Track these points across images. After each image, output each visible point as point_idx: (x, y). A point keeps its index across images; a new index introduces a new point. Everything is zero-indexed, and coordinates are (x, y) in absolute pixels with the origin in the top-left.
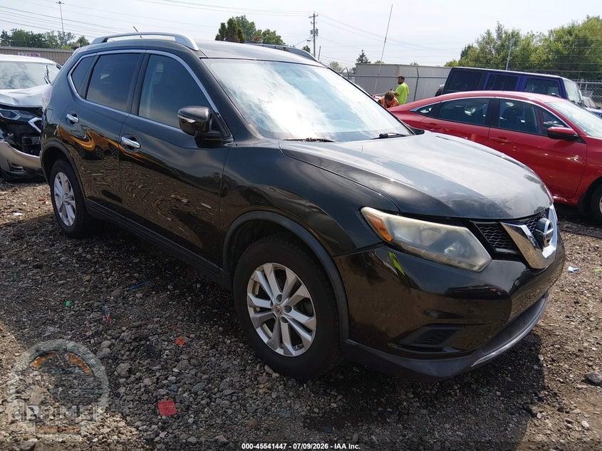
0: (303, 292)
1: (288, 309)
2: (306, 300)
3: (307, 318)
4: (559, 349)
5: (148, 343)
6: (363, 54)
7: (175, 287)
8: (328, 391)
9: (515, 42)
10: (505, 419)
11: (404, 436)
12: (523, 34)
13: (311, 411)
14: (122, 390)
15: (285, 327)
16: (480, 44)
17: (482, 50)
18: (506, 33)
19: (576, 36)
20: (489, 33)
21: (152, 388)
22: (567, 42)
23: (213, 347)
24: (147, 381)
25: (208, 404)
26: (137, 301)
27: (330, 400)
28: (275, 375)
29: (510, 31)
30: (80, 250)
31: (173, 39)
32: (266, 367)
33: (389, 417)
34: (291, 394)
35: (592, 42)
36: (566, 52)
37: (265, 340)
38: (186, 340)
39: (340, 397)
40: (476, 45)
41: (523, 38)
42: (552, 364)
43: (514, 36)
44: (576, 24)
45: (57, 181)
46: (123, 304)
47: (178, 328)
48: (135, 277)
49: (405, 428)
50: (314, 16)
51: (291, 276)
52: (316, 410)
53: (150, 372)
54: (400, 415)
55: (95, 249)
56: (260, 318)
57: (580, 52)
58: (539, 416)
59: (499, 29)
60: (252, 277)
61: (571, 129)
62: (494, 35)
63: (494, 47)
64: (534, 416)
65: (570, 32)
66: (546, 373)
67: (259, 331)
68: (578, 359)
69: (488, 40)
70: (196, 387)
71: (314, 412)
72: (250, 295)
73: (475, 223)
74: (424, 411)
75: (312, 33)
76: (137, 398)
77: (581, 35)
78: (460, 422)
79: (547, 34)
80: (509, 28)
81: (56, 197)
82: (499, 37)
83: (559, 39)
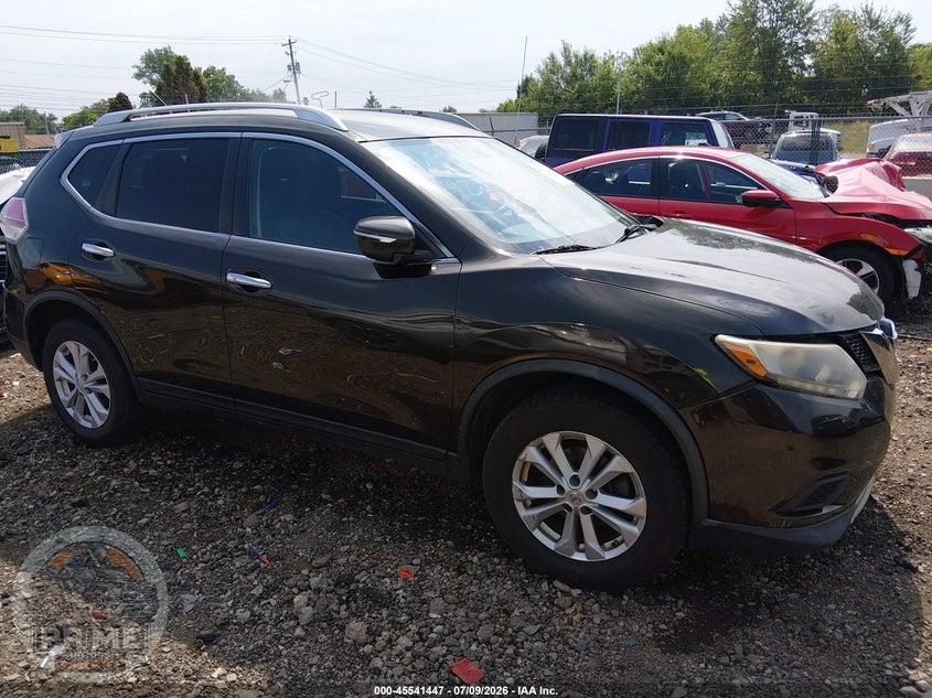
0: (619, 464)
1: (592, 493)
2: (625, 476)
3: (629, 501)
4: (886, 482)
5: (361, 586)
6: (372, 98)
7: (335, 496)
8: (660, 597)
9: (590, 70)
10: (887, 582)
11: (792, 632)
12: (600, 55)
13: (656, 629)
14: (378, 663)
15: (586, 521)
16: (542, 74)
17: (547, 82)
18: (576, 56)
19: (670, 54)
20: (552, 58)
21: (419, 648)
22: (659, 64)
23: (460, 573)
24: (404, 641)
25: (517, 653)
26: (291, 526)
27: (671, 609)
28: (576, 592)
29: (581, 53)
30: (132, 464)
31: (292, 114)
32: (558, 584)
33: (758, 613)
34: (615, 613)
35: (692, 61)
36: (659, 78)
37: (551, 545)
38: (414, 570)
39: (681, 602)
40: (536, 76)
41: (600, 61)
42: (891, 504)
43: (587, 61)
44: (668, 38)
45: (59, 356)
46: (273, 536)
47: (388, 554)
48: (256, 491)
49: (786, 622)
50: (290, 43)
51: (596, 446)
52: (663, 627)
53: (399, 627)
54: (770, 607)
55: (154, 458)
56: (539, 515)
57: (678, 78)
58: (921, 569)
59: (566, 50)
60: (522, 457)
61: (769, 192)
62: (561, 60)
63: (562, 77)
64: (915, 570)
65: (661, 50)
66: (892, 516)
67: (537, 534)
68: (914, 491)
69: (552, 67)
70: (482, 633)
71: (662, 631)
72: (516, 483)
73: (843, 336)
74: (794, 596)
75: (290, 69)
76: (409, 668)
77: (676, 52)
78: (842, 598)
79: (631, 54)
80: (578, 49)
81: (58, 384)
82: (568, 63)
83: (647, 61)
